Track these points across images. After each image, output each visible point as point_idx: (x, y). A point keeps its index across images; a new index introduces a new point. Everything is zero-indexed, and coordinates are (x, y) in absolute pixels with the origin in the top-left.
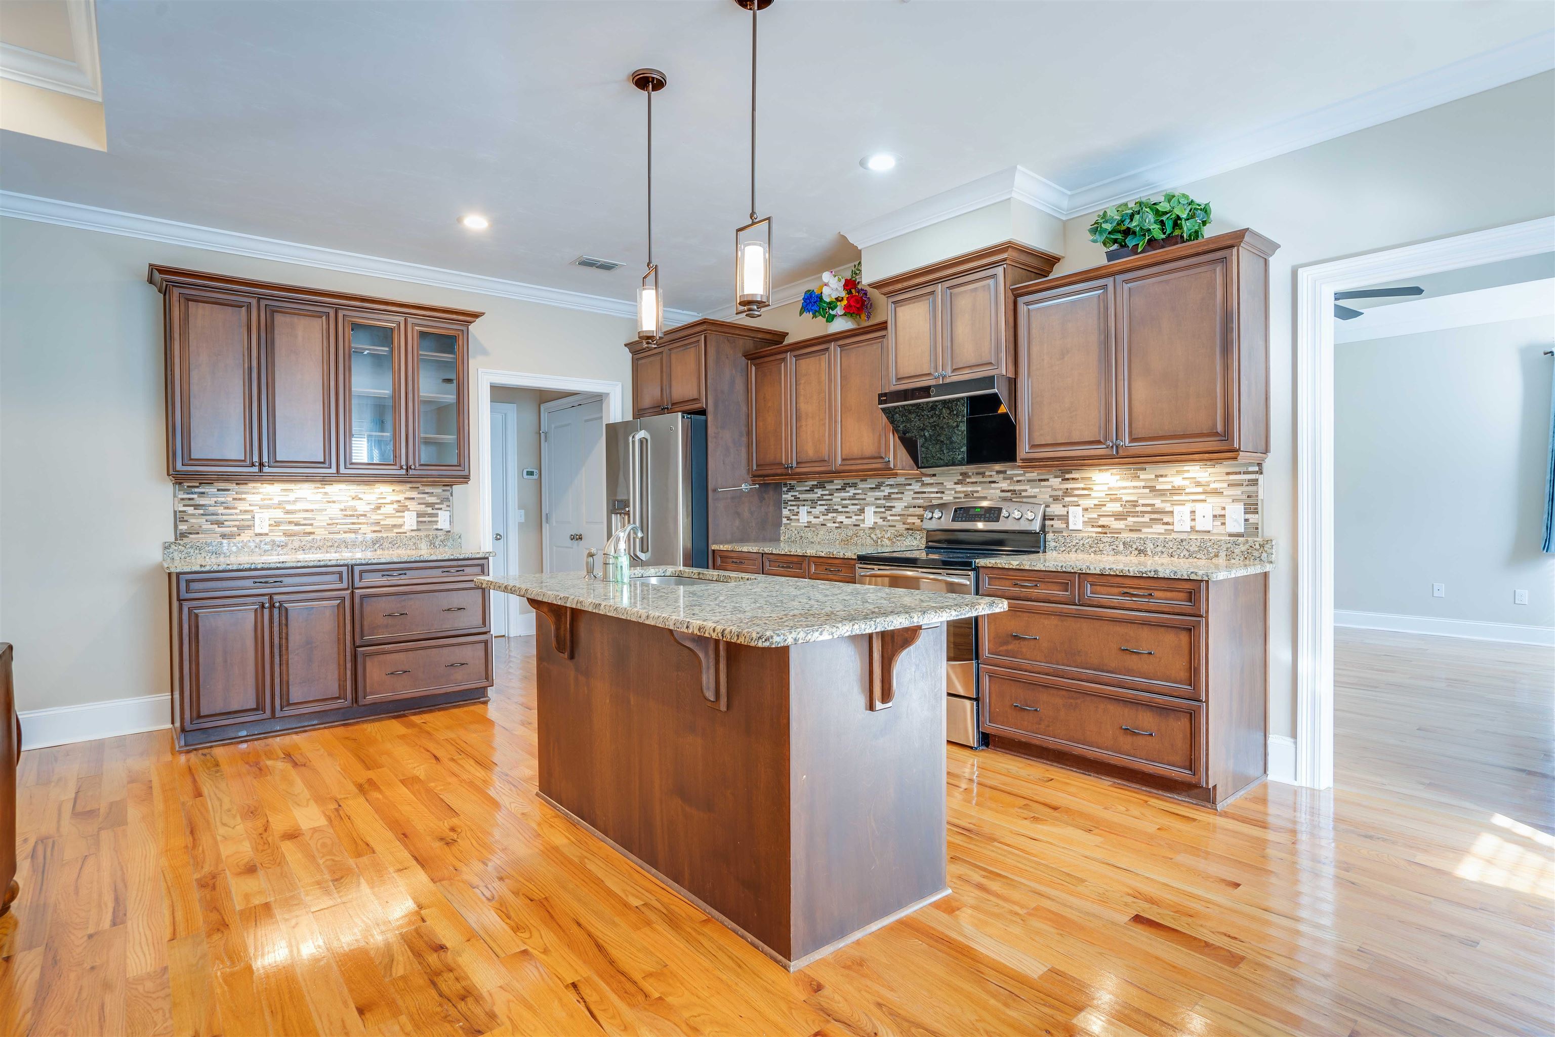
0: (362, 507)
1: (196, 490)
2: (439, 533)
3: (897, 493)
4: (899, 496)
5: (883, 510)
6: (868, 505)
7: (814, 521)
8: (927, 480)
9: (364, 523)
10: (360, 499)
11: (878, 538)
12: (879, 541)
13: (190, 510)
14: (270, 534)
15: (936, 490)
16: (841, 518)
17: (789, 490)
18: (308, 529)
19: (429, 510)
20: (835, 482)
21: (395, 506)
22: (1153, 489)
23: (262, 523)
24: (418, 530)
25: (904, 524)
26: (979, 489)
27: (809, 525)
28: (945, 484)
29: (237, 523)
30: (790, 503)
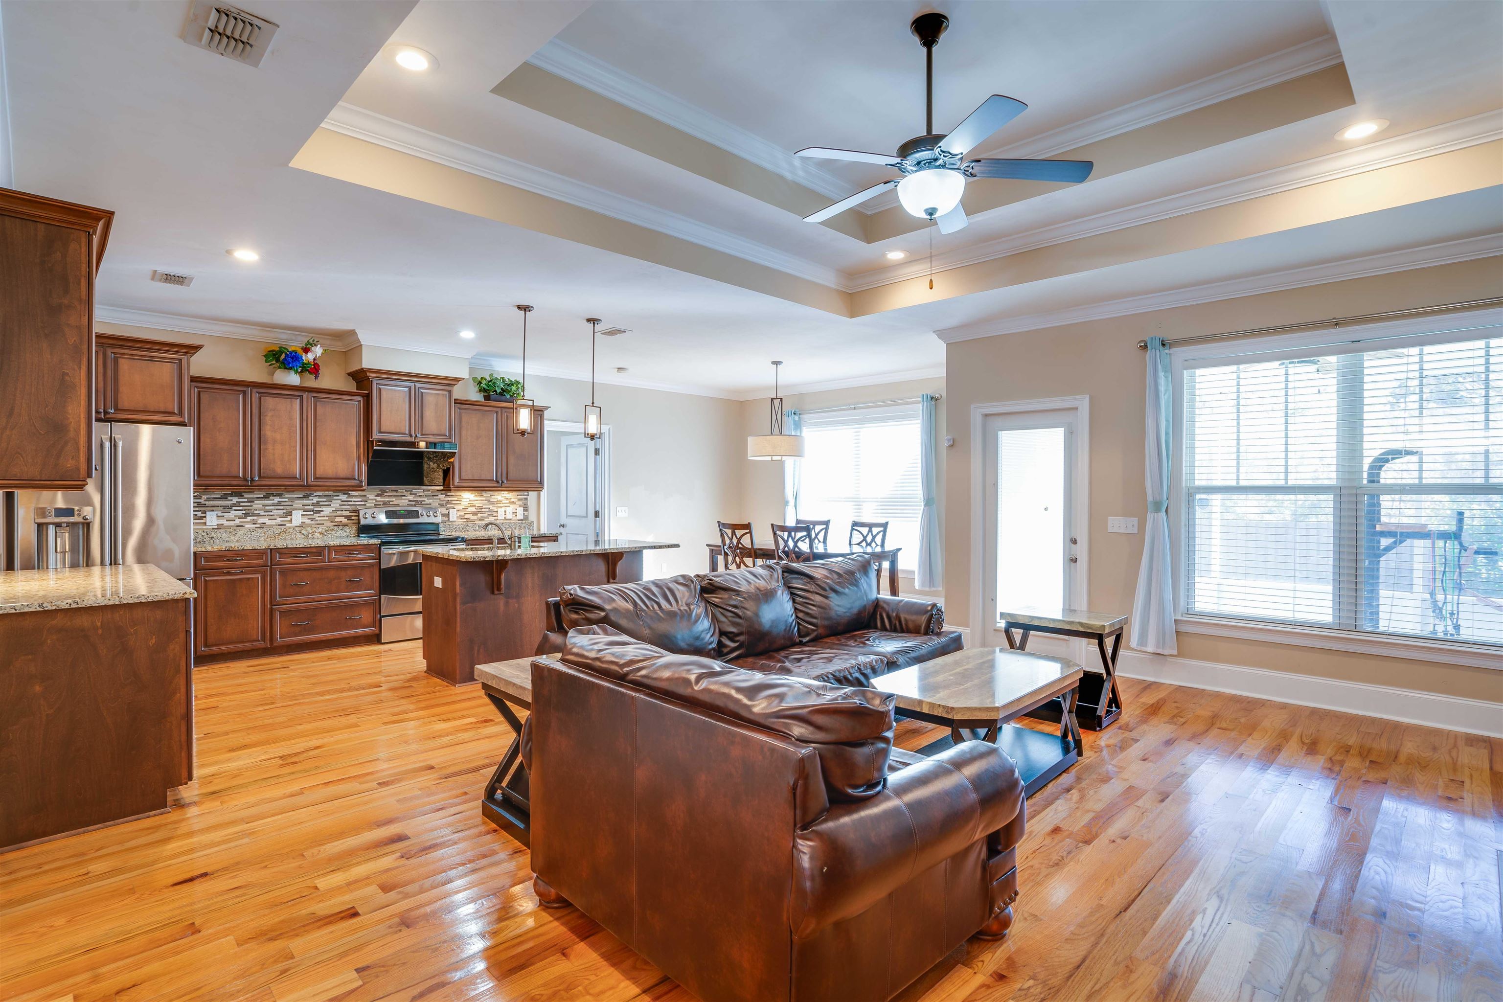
3: (325, 501)
4: (328, 503)
5: (312, 513)
6: (296, 509)
7: (226, 523)
11: (309, 534)
16: (261, 520)
20: (256, 492)
22: (489, 501)
25: (332, 522)
26: (393, 499)
27: (220, 527)
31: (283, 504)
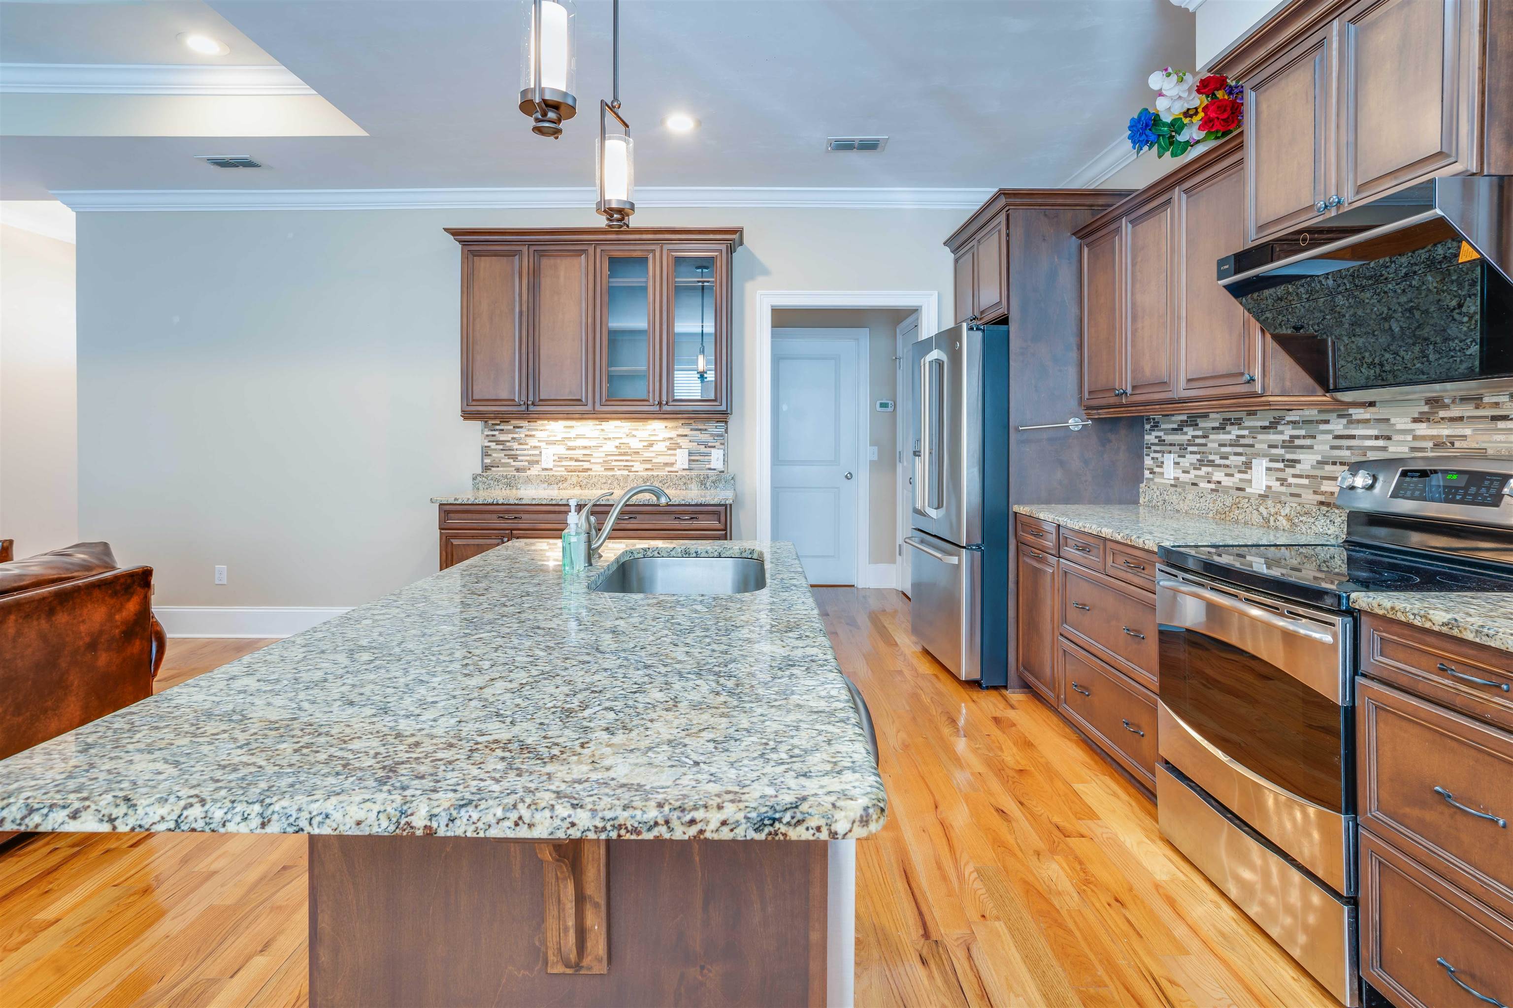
0: (635, 444)
1: (498, 427)
2: (711, 473)
3: (1304, 437)
4: (1308, 442)
5: (1281, 465)
6: (1257, 455)
7: (1184, 477)
8: (1358, 413)
9: (637, 461)
10: (634, 436)
11: (1270, 515)
12: (1272, 519)
13: (493, 445)
14: (554, 469)
15: (1375, 432)
16: (1218, 475)
17: (1152, 429)
18: (586, 465)
19: (702, 449)
20: (1212, 416)
21: (667, 443)
23: (547, 460)
24: (690, 469)
25: (1315, 492)
26: (1468, 432)
27: (1176, 484)
28: (1393, 421)
29: (528, 458)
30: (1153, 448)
31: (1242, 441)
